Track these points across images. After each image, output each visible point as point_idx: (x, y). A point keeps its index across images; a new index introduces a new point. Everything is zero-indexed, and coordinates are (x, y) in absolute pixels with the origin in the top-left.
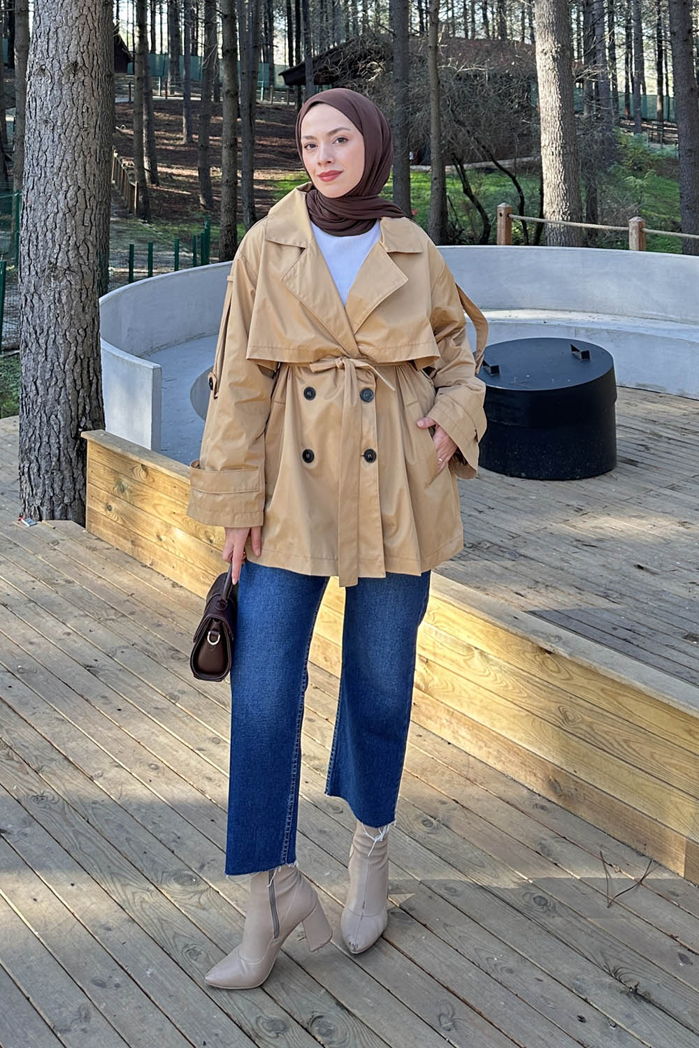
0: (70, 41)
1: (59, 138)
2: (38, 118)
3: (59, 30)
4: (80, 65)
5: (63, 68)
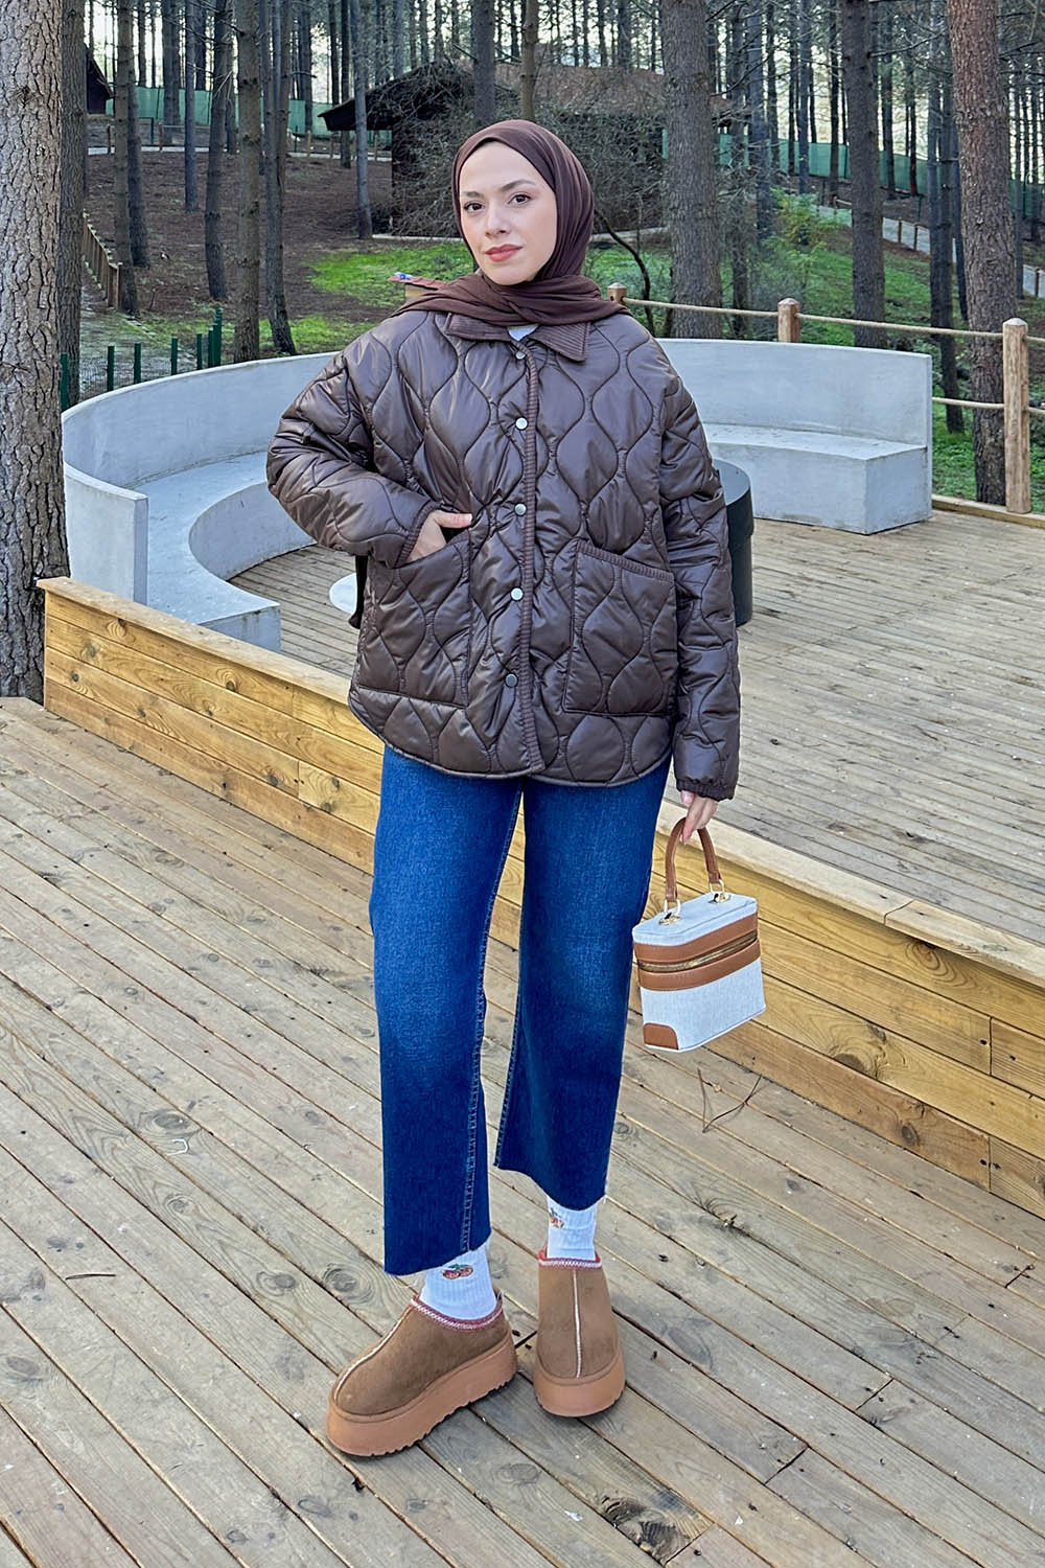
4: (32, 90)
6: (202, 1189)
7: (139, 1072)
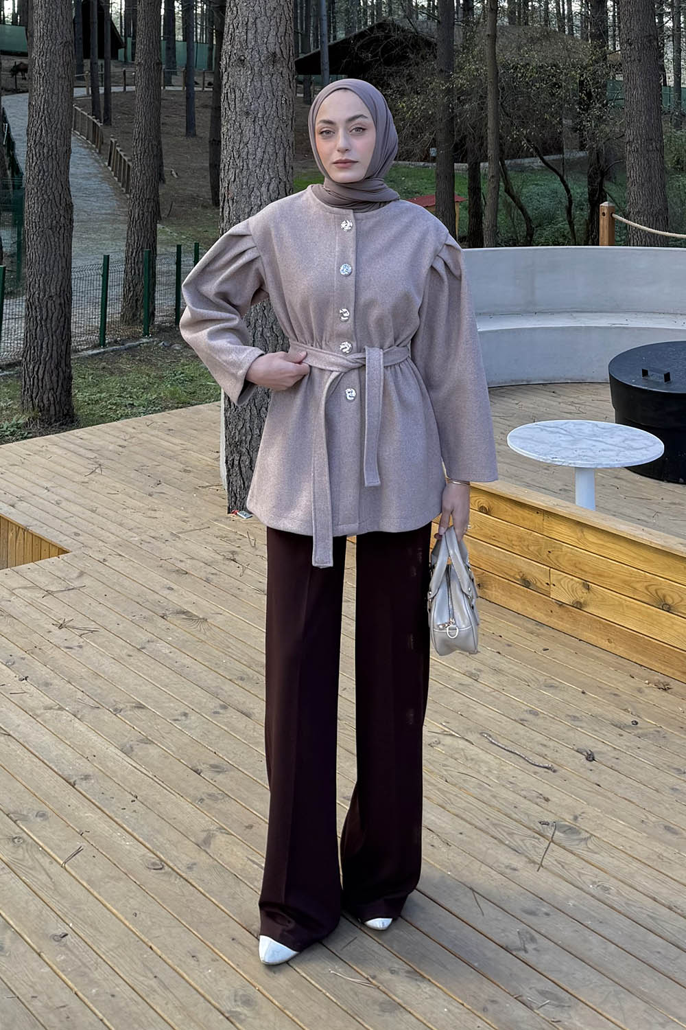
0: (268, 33)
1: (261, 130)
2: (237, 109)
3: (258, 21)
4: (279, 56)
5: (262, 59)
6: (614, 877)
7: (524, 793)
